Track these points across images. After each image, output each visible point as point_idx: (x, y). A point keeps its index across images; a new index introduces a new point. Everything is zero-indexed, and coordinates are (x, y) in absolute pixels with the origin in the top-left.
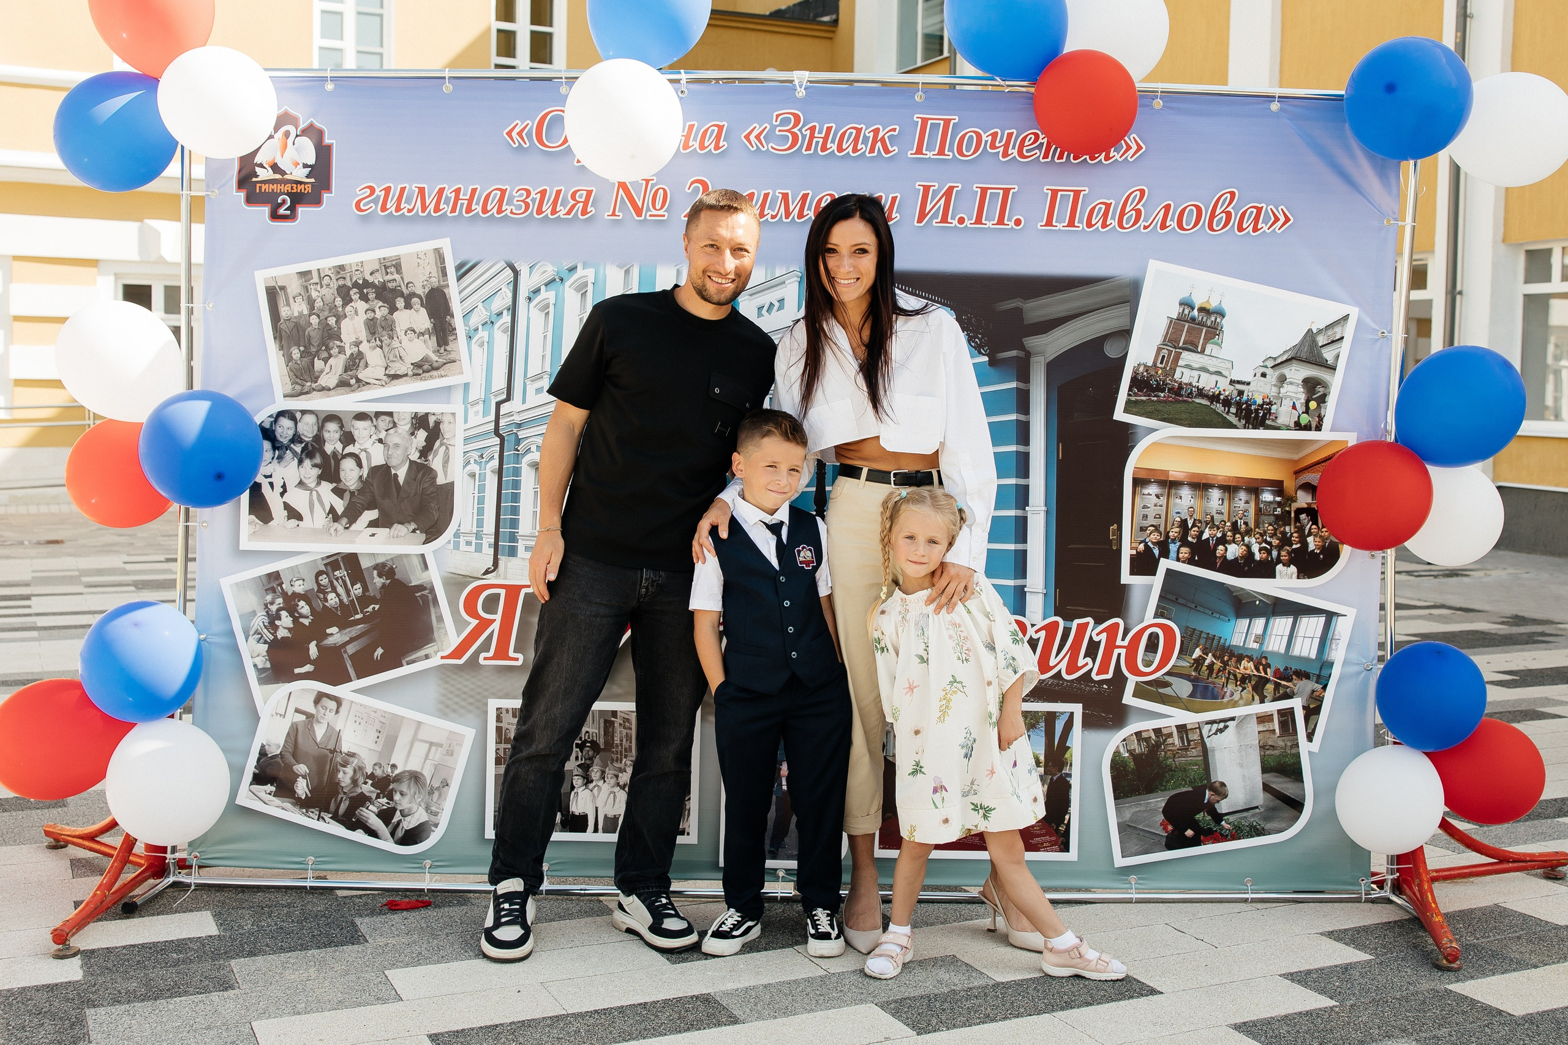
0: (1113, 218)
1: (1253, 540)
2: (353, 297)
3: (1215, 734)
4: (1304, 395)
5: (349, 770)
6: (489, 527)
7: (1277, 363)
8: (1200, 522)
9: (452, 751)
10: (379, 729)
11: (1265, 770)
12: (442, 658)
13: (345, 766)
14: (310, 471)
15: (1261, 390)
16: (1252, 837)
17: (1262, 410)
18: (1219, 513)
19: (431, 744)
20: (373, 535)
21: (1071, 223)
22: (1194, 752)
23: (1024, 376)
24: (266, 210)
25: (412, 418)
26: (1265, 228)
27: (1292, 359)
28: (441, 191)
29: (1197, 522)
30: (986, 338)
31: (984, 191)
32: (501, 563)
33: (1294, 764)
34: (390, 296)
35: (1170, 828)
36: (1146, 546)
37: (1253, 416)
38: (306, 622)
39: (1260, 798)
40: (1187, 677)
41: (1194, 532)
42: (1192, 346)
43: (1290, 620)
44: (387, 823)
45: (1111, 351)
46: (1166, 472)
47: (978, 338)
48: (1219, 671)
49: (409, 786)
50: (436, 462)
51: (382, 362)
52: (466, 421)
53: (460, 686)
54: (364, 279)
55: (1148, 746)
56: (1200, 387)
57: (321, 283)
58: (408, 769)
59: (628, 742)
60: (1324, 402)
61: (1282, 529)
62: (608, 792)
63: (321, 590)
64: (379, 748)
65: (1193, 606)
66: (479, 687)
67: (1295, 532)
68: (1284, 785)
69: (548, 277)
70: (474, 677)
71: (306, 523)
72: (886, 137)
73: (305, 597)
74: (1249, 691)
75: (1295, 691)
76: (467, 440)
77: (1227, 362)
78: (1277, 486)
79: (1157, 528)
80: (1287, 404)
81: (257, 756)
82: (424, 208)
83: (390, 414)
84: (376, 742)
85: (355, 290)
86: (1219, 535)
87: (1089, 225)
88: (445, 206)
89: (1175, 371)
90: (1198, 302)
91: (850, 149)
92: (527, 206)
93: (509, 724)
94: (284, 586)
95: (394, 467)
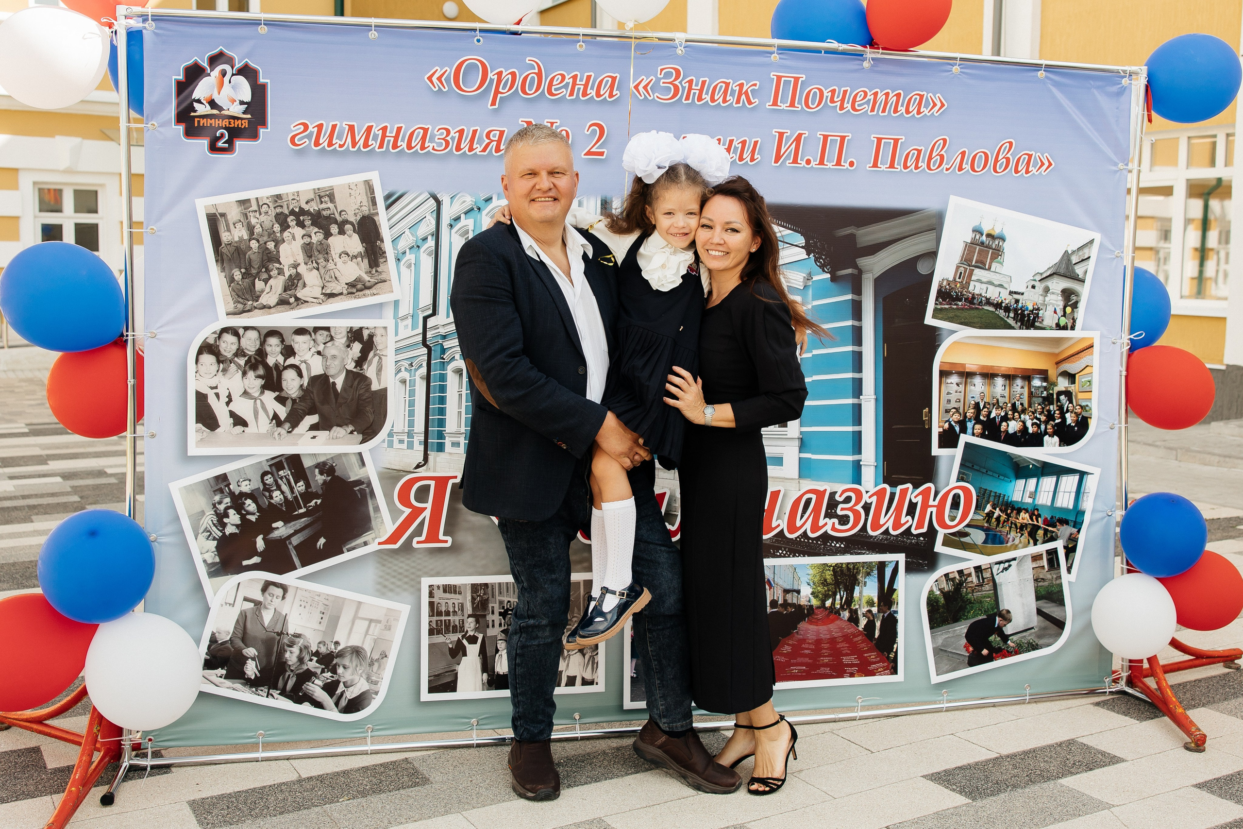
0: (923, 162)
2: (291, 224)
3: (1002, 572)
4: (1062, 303)
5: (296, 650)
6: (420, 426)
7: (1042, 277)
8: (989, 404)
9: (390, 626)
10: (323, 611)
11: (1038, 598)
12: (380, 544)
13: (291, 647)
14: (254, 382)
15: (1031, 298)
16: (1029, 651)
17: (1032, 314)
18: (1002, 397)
19: (371, 621)
20: (314, 437)
21: (892, 166)
22: (987, 587)
23: (857, 290)
24: (205, 143)
25: (348, 332)
26: (1034, 171)
27: (1054, 274)
28: (369, 129)
29: (986, 404)
30: (828, 259)
31: (826, 137)
32: (431, 458)
33: (1058, 592)
34: (325, 222)
35: (971, 649)
36: (950, 424)
37: (1026, 319)
38: (253, 518)
39: (1035, 621)
41: (984, 412)
42: (981, 265)
43: (1054, 479)
44: (331, 694)
45: (922, 268)
46: (963, 365)
47: (822, 259)
48: (1004, 521)
49: (351, 660)
50: (370, 371)
51: (319, 282)
52: (396, 334)
53: (395, 568)
54: (300, 207)
55: (954, 585)
56: (987, 297)
57: (260, 211)
58: (349, 645)
60: (1077, 308)
61: (1048, 408)
63: (267, 488)
64: (322, 628)
65: (984, 471)
66: (413, 567)
67: (1057, 410)
68: (1052, 610)
69: (467, 206)
70: (409, 559)
71: (252, 429)
72: (749, 90)
73: (251, 496)
74: (1026, 537)
75: (1058, 535)
76: (398, 351)
77: (1007, 277)
78: (1044, 374)
79: (957, 410)
80: (1050, 309)
81: (208, 643)
82: (354, 144)
83: (327, 329)
84: (320, 623)
85: (292, 217)
86: (1003, 414)
87: (906, 167)
88: (373, 142)
89: (969, 284)
90: (986, 230)
91: (721, 100)
92: (447, 144)
93: (440, 598)
94: (231, 487)
95: (332, 376)
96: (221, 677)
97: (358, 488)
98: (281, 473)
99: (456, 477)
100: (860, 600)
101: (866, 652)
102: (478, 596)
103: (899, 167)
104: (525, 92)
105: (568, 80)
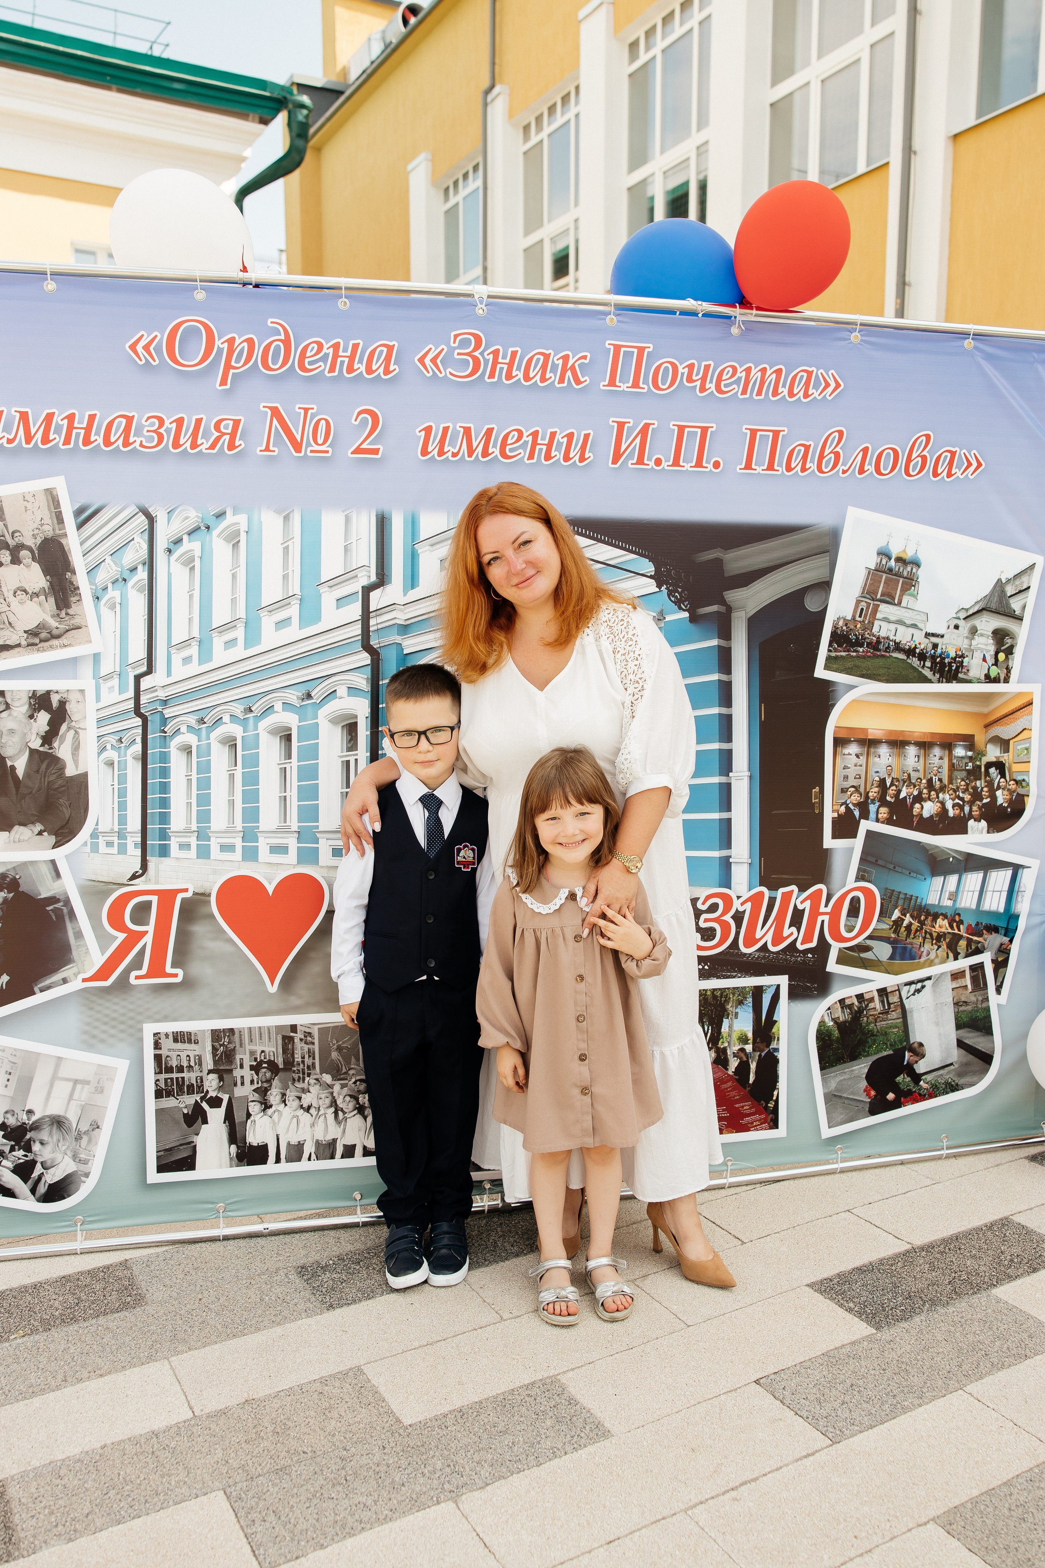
0: (812, 461)
1: (947, 796)
3: (914, 994)
4: (993, 647)
6: (134, 823)
7: (969, 614)
8: (898, 780)
9: (102, 1087)
10: (9, 1071)
11: (959, 1026)
12: (84, 980)
15: (954, 642)
16: (947, 1093)
17: (955, 663)
18: (915, 771)
19: (76, 1082)
21: (771, 467)
22: (894, 1015)
23: (725, 633)
25: (30, 698)
26: (959, 474)
27: (983, 609)
28: (50, 417)
29: (895, 780)
30: (686, 592)
31: (681, 429)
32: (151, 865)
33: (985, 1017)
35: (873, 1093)
36: (847, 808)
37: (946, 669)
39: (955, 1055)
40: (886, 940)
41: (892, 791)
42: (889, 599)
43: (981, 875)
44: (25, 1178)
45: (811, 604)
46: (865, 731)
47: (678, 592)
48: (917, 931)
49: (51, 1133)
50: (63, 749)
52: (98, 700)
53: (107, 1012)
55: (851, 1013)
56: (897, 641)
58: (47, 1113)
59: (311, 1058)
60: (1012, 653)
61: (973, 784)
62: (290, 1116)
64: (10, 1092)
65: (891, 867)
66: (132, 1010)
67: (986, 786)
68: (976, 1040)
69: (190, 524)
70: (124, 1000)
72: (576, 365)
74: (944, 949)
75: (986, 946)
76: (101, 722)
77: (922, 614)
78: (969, 741)
79: (857, 788)
80: (978, 656)
82: (29, 438)
84: (6, 1086)
86: (916, 793)
87: (789, 468)
88: (56, 435)
89: (873, 624)
90: (895, 552)
91: (538, 378)
92: (161, 438)
93: (169, 1050)
95: (10, 758)
99: (186, 890)
100: (730, 1035)
101: (738, 1101)
102: (221, 1045)
103: (780, 469)
104: (266, 366)
105: (327, 350)
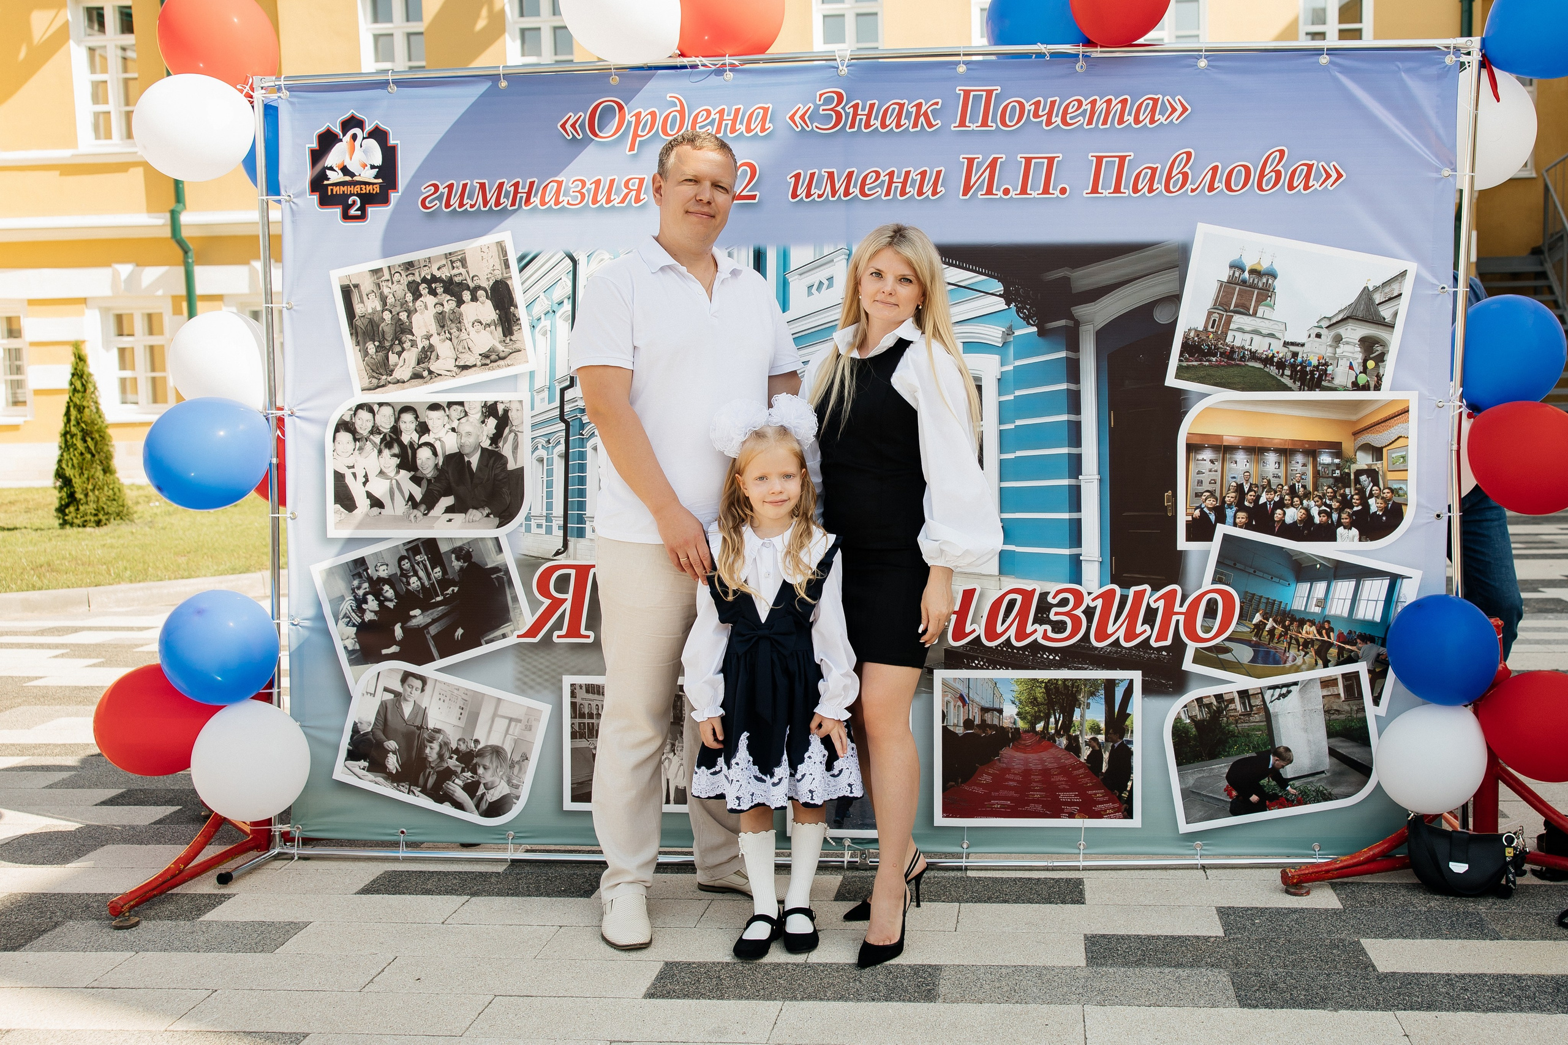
0: (1159, 182)
1: (1312, 503)
2: (422, 292)
3: (1278, 699)
4: (1361, 355)
5: (436, 746)
6: (558, 509)
7: (1332, 322)
8: (1257, 486)
9: (531, 726)
10: (462, 706)
11: (1330, 735)
12: (519, 636)
13: (431, 742)
14: (389, 460)
15: (1316, 350)
16: (1319, 802)
17: (1317, 371)
18: (1276, 477)
19: (511, 720)
20: (450, 520)
21: (1117, 190)
22: (1257, 718)
23: (1073, 345)
24: (337, 211)
25: (482, 407)
26: (1317, 186)
27: (1349, 317)
28: (501, 185)
29: (1253, 486)
30: (1034, 309)
32: (571, 544)
33: (1360, 728)
34: (457, 289)
35: (1234, 793)
36: (1202, 511)
37: (1308, 377)
38: (391, 605)
39: (1326, 763)
40: (1248, 643)
41: (1250, 496)
42: (1243, 309)
43: (1353, 583)
44: (472, 796)
45: (1161, 317)
46: (1220, 437)
47: (1026, 309)
48: (1281, 635)
49: (491, 760)
50: (506, 449)
51: (452, 354)
52: (532, 409)
53: (535, 663)
54: (432, 274)
55: (1210, 712)
56: (1252, 350)
57: (392, 279)
58: (490, 743)
60: (1383, 361)
61: (1342, 491)
62: (679, 764)
63: (404, 574)
64: (462, 724)
65: (1252, 571)
66: (554, 664)
67: (1356, 494)
68: (1351, 750)
70: (548, 654)
71: (388, 511)
72: (929, 111)
73: (389, 581)
74: (1312, 656)
75: (1360, 655)
76: (534, 426)
77: (1280, 324)
78: (1336, 448)
79: (1212, 494)
80: (1344, 364)
81: (351, 733)
82: (485, 203)
83: (461, 404)
84: (460, 719)
85: (424, 285)
86: (1277, 499)
87: (1136, 190)
88: (505, 200)
89: (1226, 334)
90: (1249, 264)
91: (894, 125)
92: (583, 196)
93: (583, 699)
94: (369, 571)
95: (467, 455)
96: (363, 769)
97: (495, 576)
98: (418, 557)
100: (1082, 724)
101: (1091, 788)
105: (715, 116)
